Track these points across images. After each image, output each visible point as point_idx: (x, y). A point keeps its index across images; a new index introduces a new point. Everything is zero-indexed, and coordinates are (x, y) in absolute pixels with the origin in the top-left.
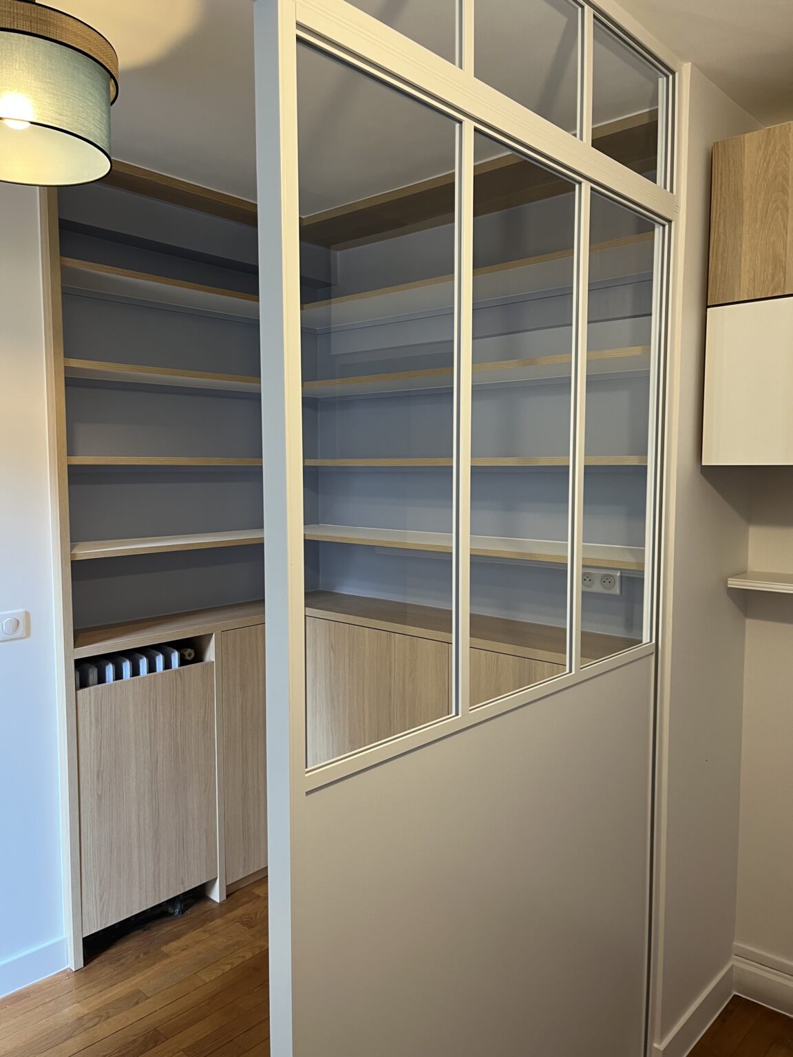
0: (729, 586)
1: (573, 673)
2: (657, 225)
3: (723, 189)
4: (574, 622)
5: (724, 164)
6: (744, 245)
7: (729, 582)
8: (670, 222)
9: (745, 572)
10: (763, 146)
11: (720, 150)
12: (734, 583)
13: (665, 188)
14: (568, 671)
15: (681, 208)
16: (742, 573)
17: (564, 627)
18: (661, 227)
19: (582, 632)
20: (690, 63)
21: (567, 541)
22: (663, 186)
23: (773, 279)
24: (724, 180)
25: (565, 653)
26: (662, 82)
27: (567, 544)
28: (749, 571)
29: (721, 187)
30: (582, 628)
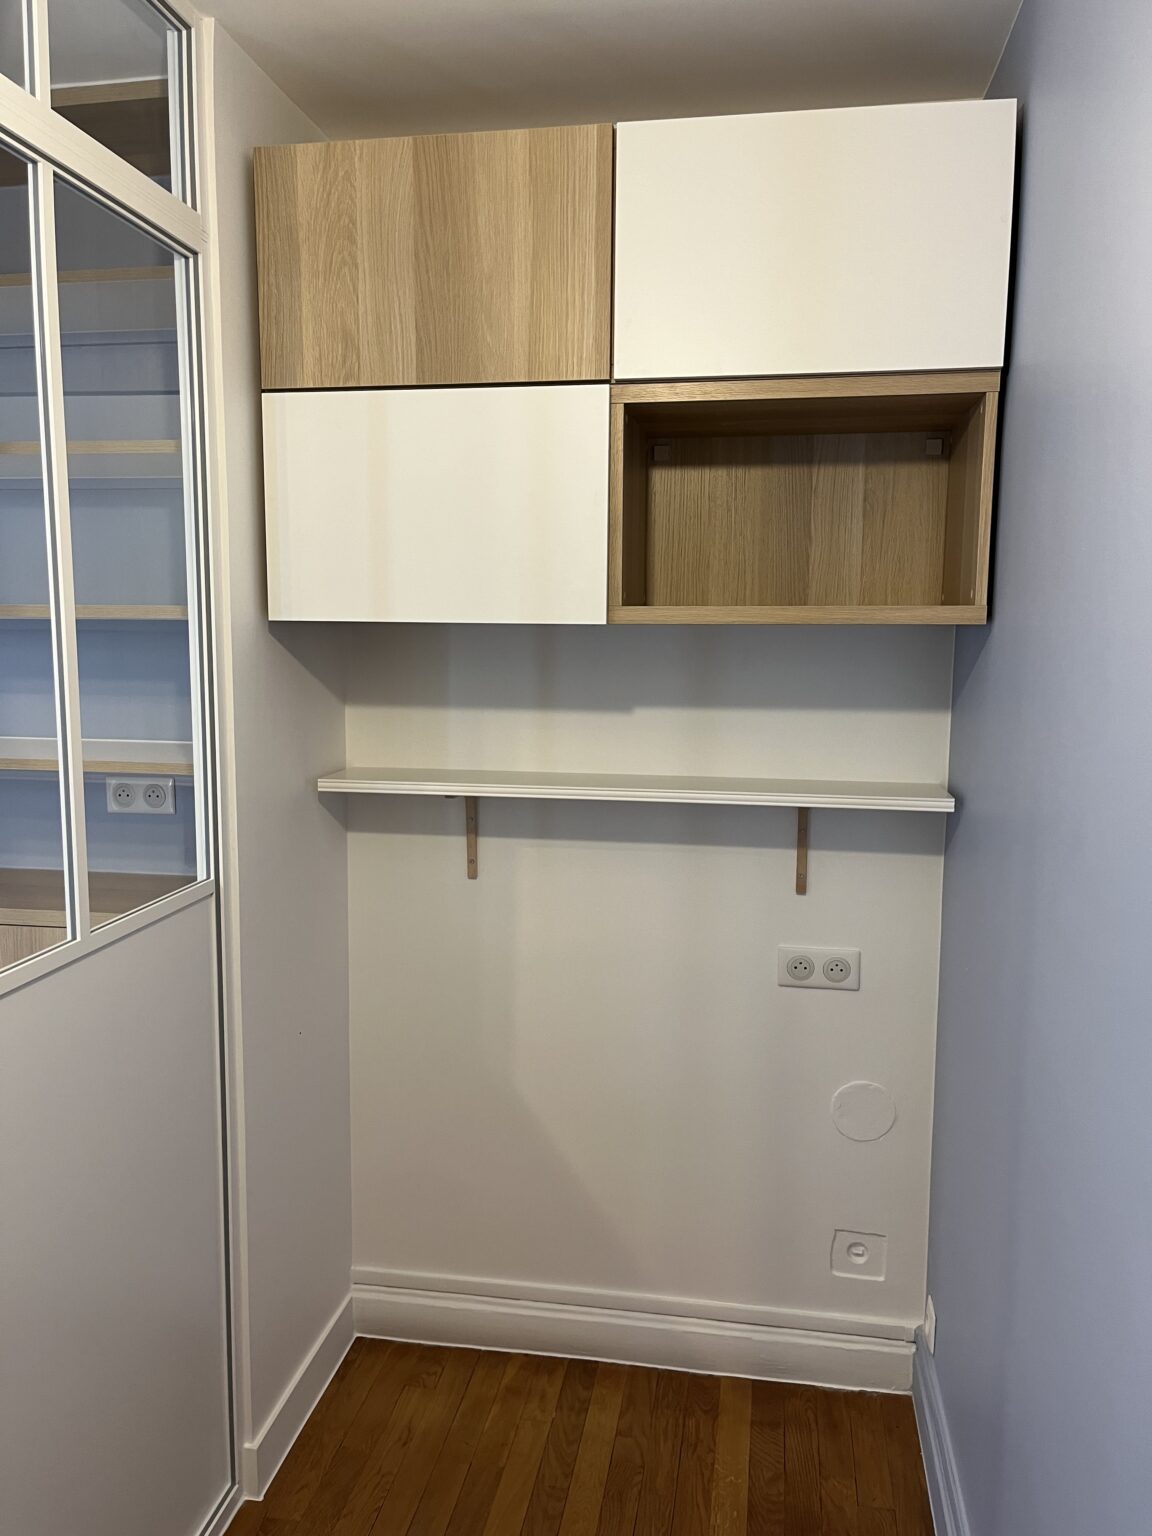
0: (319, 790)
1: (79, 939)
2: (176, 256)
3: (271, 219)
4: (75, 859)
5: (269, 183)
6: (304, 308)
7: (319, 784)
8: (195, 254)
9: (344, 769)
10: (321, 167)
11: (263, 161)
12: (326, 785)
13: (184, 200)
14: (69, 938)
15: (212, 235)
16: (339, 771)
17: (59, 869)
18: (183, 260)
19: (89, 873)
20: (213, 19)
21: (56, 737)
22: (181, 199)
23: (344, 362)
24: (271, 205)
25: (63, 909)
26: (172, 36)
27: (56, 741)
28: (347, 766)
29: (268, 217)
30: (89, 866)
